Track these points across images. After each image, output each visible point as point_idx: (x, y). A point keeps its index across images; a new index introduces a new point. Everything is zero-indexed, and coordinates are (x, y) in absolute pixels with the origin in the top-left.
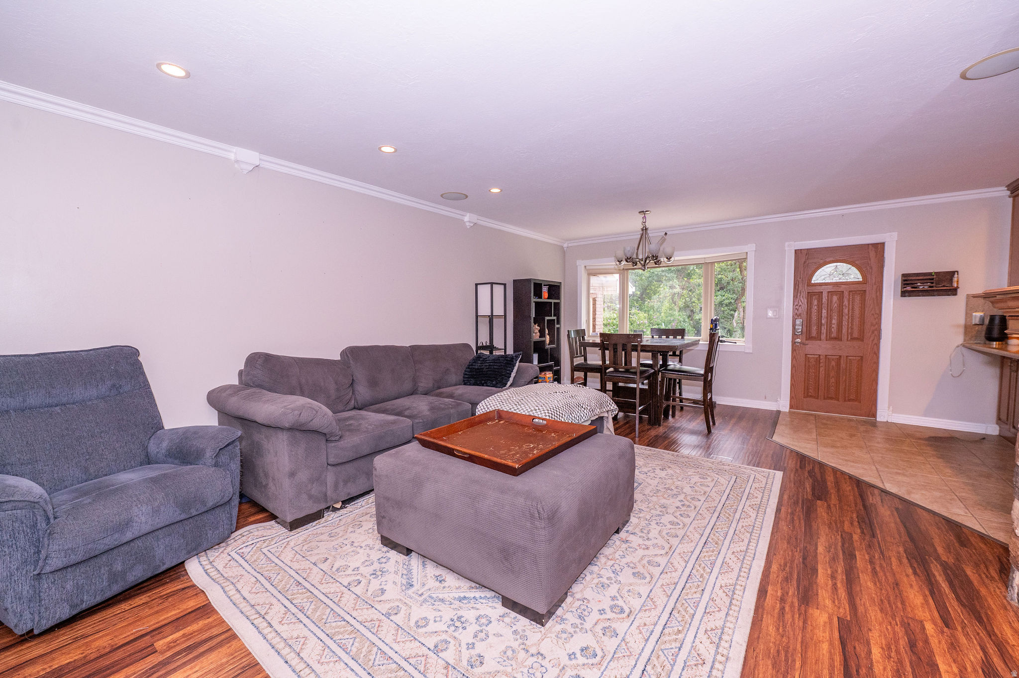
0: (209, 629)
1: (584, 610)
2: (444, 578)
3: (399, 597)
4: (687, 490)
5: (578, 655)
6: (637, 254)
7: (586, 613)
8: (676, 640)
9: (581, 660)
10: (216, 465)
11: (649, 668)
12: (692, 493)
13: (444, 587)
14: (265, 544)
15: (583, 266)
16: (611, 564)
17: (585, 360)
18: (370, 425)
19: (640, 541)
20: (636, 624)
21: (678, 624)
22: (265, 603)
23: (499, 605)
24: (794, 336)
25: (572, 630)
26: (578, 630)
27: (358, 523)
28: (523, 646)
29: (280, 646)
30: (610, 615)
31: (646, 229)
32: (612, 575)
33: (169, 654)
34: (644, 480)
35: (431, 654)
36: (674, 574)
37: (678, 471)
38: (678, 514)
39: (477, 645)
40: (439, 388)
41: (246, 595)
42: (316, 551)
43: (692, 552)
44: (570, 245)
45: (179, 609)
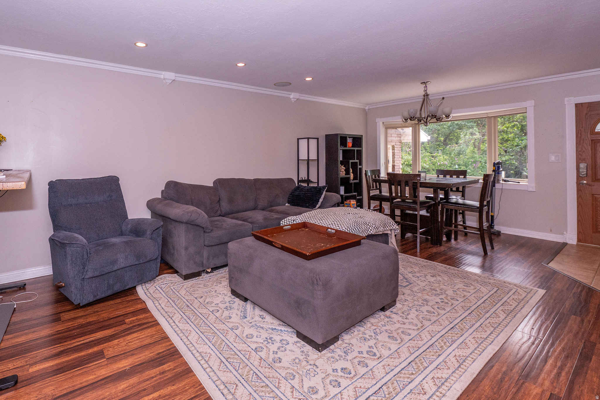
0: (147, 319)
1: (349, 350)
2: (265, 317)
3: (238, 322)
4: (450, 292)
5: (339, 371)
6: (420, 114)
7: (349, 351)
8: (408, 378)
9: (340, 373)
10: (151, 239)
11: (384, 387)
12: (453, 295)
13: (264, 322)
14: (172, 285)
15: (381, 123)
16: (374, 328)
17: (380, 192)
18: (228, 225)
19: (400, 319)
20: (382, 363)
21: (413, 370)
22: (172, 312)
23: (295, 336)
24: (579, 178)
25: (338, 358)
26: (342, 359)
27: (219, 281)
28: (306, 359)
29: (179, 332)
30: (365, 355)
31: (427, 95)
32: (373, 335)
33: (131, 325)
34: (415, 282)
35: (253, 351)
36: (419, 342)
37: (446, 279)
38: (436, 307)
39: (279, 353)
40: (272, 206)
41: (163, 307)
42: (197, 292)
43: (439, 332)
44: (370, 107)
45: (134, 307)
